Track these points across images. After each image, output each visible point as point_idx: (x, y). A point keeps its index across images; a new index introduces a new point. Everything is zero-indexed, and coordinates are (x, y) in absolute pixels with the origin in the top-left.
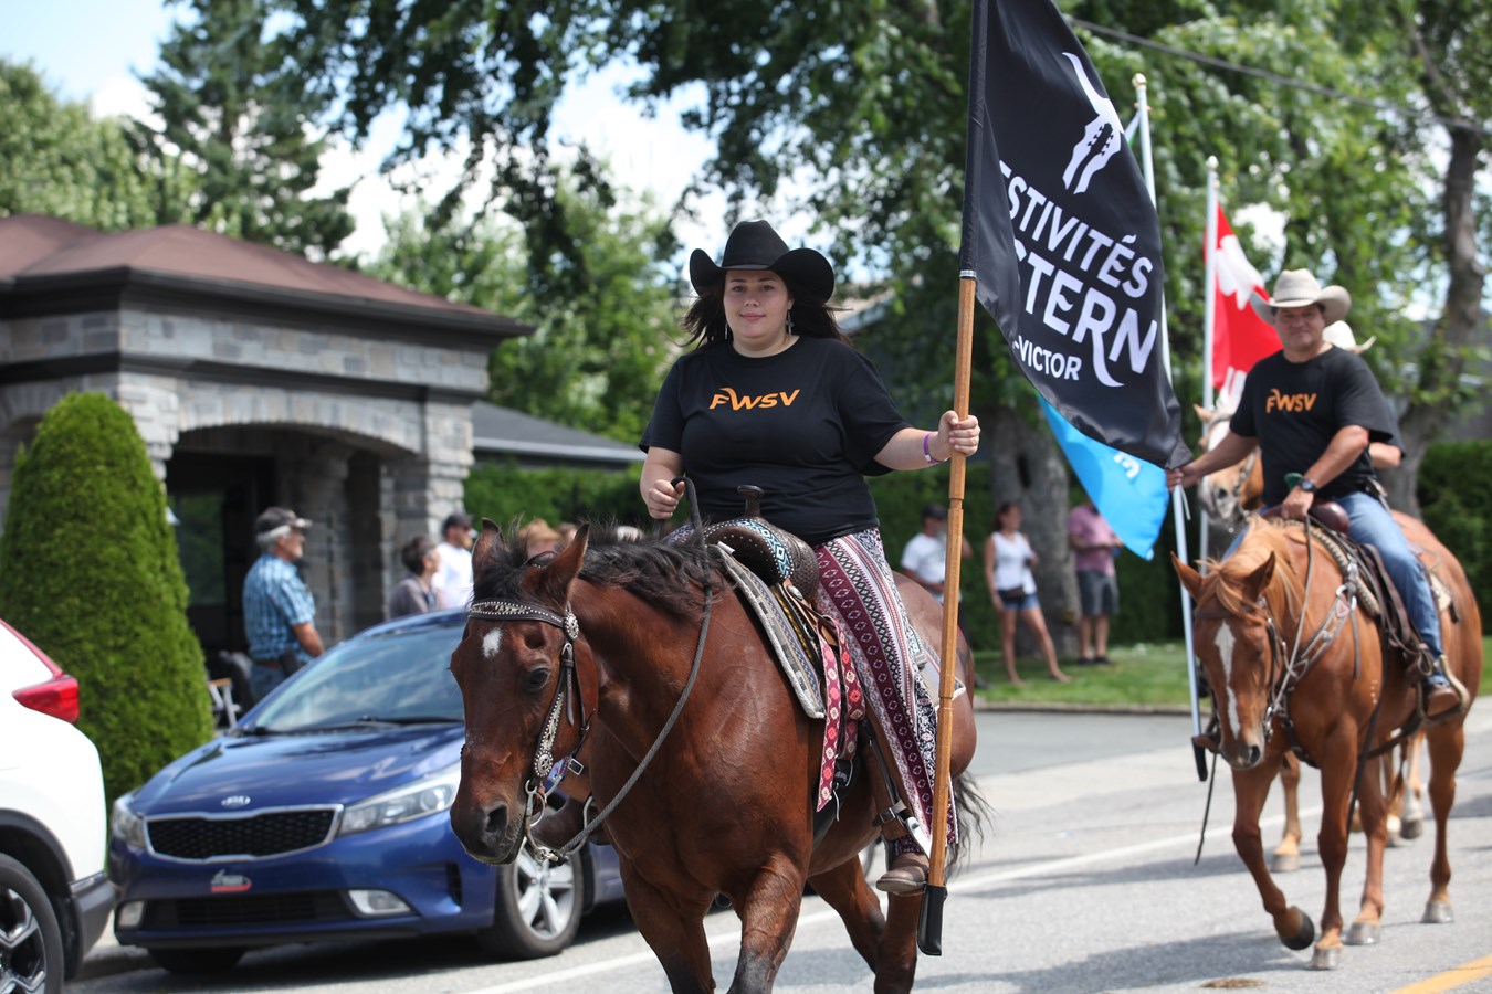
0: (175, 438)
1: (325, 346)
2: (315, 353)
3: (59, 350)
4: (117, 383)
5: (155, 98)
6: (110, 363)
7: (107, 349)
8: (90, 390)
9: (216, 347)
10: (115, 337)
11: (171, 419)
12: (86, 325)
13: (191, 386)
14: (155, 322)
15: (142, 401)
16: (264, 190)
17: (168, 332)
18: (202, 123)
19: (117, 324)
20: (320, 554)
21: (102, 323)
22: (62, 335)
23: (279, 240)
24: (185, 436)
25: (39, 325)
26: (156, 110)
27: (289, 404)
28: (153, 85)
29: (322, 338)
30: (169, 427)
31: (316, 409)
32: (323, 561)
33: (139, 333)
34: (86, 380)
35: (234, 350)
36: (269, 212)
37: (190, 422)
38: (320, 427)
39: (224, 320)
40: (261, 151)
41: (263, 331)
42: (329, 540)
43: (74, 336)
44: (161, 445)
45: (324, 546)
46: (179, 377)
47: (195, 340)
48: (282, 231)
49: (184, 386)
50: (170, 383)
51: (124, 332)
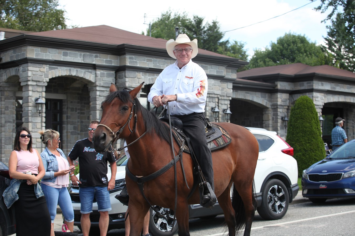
0: (323, 104)
1: (352, 88)
2: (350, 89)
3: (302, 88)
4: (313, 94)
5: (327, 42)
6: (312, 90)
7: (311, 88)
8: (308, 95)
9: (331, 88)
10: (313, 86)
11: (323, 101)
12: (307, 83)
13: (327, 95)
14: (320, 83)
15: (317, 97)
16: (346, 59)
17: (322, 85)
18: (335, 46)
19: (313, 83)
20: (351, 126)
21: (310, 83)
22: (303, 86)
23: (349, 68)
24: (325, 104)
25: (299, 83)
26: (327, 44)
27: (345, 98)
28: (326, 39)
29: (352, 86)
30: (322, 102)
31: (350, 99)
32: (352, 127)
33: (317, 85)
34: (307, 94)
35: (335, 88)
36: (347, 63)
37: (326, 101)
38: (351, 103)
39: (333, 83)
40: (346, 51)
41: (340, 85)
42: (353, 124)
43: (305, 86)
44: (321, 105)
45: (352, 125)
46: (324, 93)
47: (327, 86)
48: (350, 66)
49: (325, 95)
50: (323, 94)
51: (314, 85)
